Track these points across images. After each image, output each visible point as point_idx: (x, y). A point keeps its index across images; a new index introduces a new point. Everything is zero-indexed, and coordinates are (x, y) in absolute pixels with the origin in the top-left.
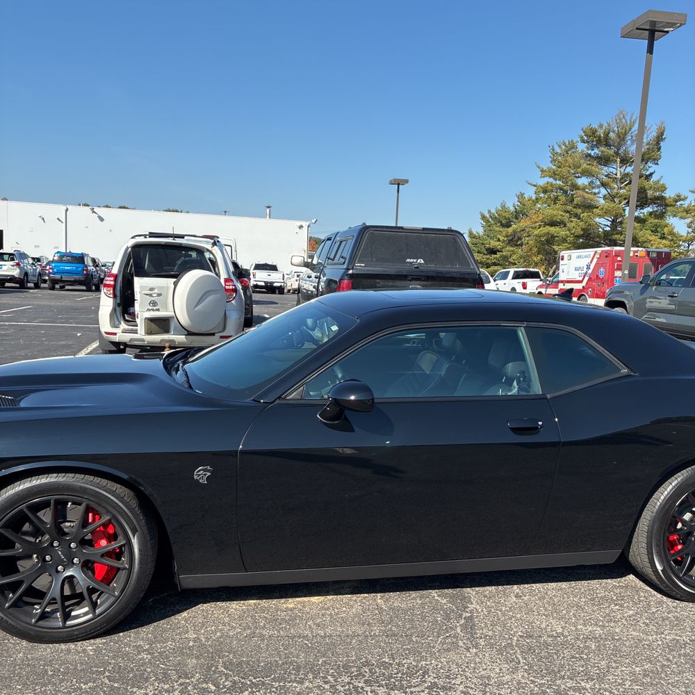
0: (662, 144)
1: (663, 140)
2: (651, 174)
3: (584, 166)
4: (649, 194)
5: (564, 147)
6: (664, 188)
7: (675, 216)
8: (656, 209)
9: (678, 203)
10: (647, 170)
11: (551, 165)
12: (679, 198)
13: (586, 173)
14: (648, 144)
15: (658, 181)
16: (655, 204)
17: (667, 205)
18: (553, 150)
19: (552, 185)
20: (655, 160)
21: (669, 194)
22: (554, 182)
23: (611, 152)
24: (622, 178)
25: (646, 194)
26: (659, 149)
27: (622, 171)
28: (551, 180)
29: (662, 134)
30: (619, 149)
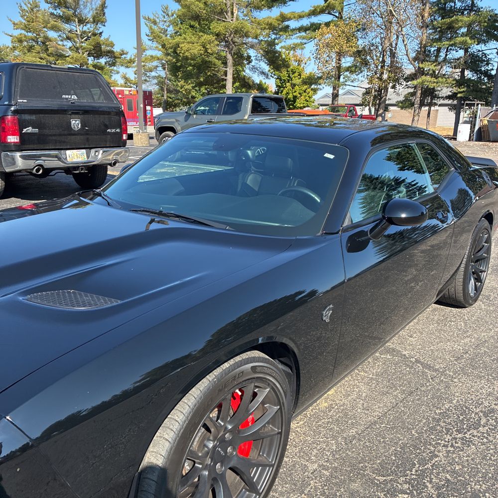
0: (106, 10)
1: (106, 7)
2: (101, 33)
3: (52, 22)
4: (102, 49)
5: (29, 5)
6: (112, 45)
7: (122, 65)
8: (108, 60)
9: (123, 56)
10: (99, 30)
11: (21, 19)
12: (123, 53)
13: (55, 28)
14: (96, 9)
15: (108, 39)
16: (107, 56)
17: (115, 57)
18: (21, 7)
19: (25, 36)
20: (102, 22)
21: (117, 49)
22: (26, 34)
23: (71, 12)
24: (81, 35)
25: (101, 48)
26: (104, 14)
27: (81, 29)
28: (23, 32)
29: (105, 3)
30: (75, 11)
